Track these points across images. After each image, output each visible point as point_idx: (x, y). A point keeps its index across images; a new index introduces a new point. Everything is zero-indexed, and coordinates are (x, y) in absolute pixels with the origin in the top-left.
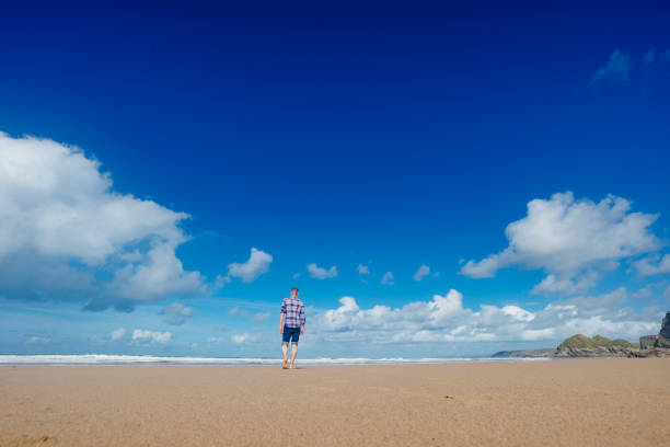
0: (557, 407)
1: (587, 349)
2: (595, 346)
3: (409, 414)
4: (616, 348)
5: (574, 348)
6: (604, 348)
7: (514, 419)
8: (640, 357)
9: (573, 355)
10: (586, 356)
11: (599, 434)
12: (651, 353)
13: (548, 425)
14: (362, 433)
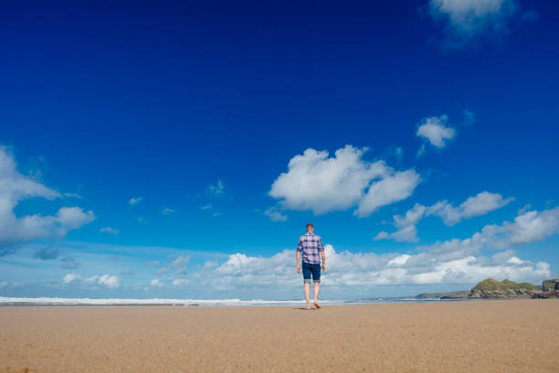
0: (472, 342)
1: (497, 291)
2: (504, 288)
3: (343, 348)
4: (521, 290)
5: (486, 291)
6: (512, 291)
7: (434, 352)
8: (543, 298)
9: (485, 297)
10: (496, 298)
11: (508, 364)
12: (552, 294)
13: (463, 357)
14: (302, 365)
